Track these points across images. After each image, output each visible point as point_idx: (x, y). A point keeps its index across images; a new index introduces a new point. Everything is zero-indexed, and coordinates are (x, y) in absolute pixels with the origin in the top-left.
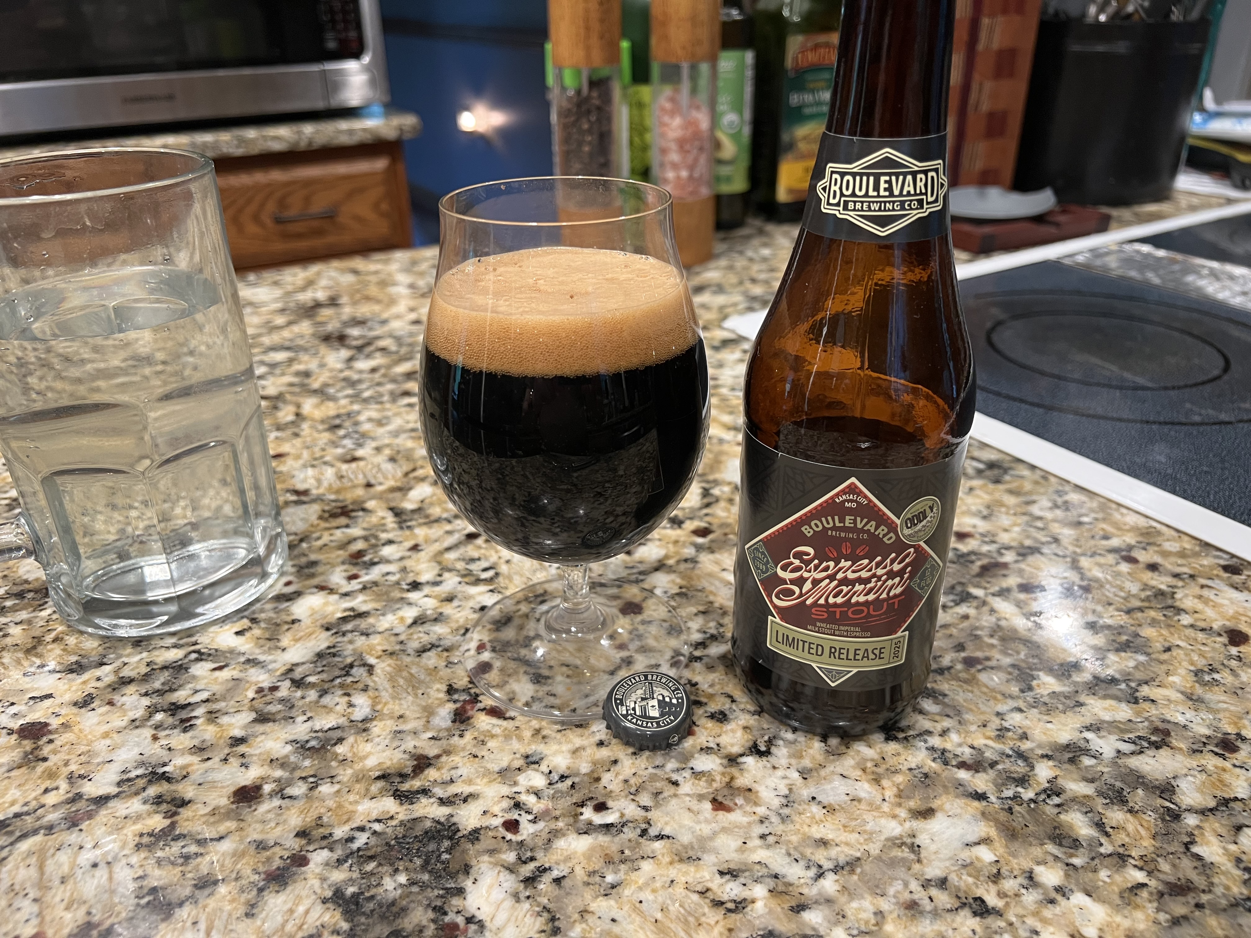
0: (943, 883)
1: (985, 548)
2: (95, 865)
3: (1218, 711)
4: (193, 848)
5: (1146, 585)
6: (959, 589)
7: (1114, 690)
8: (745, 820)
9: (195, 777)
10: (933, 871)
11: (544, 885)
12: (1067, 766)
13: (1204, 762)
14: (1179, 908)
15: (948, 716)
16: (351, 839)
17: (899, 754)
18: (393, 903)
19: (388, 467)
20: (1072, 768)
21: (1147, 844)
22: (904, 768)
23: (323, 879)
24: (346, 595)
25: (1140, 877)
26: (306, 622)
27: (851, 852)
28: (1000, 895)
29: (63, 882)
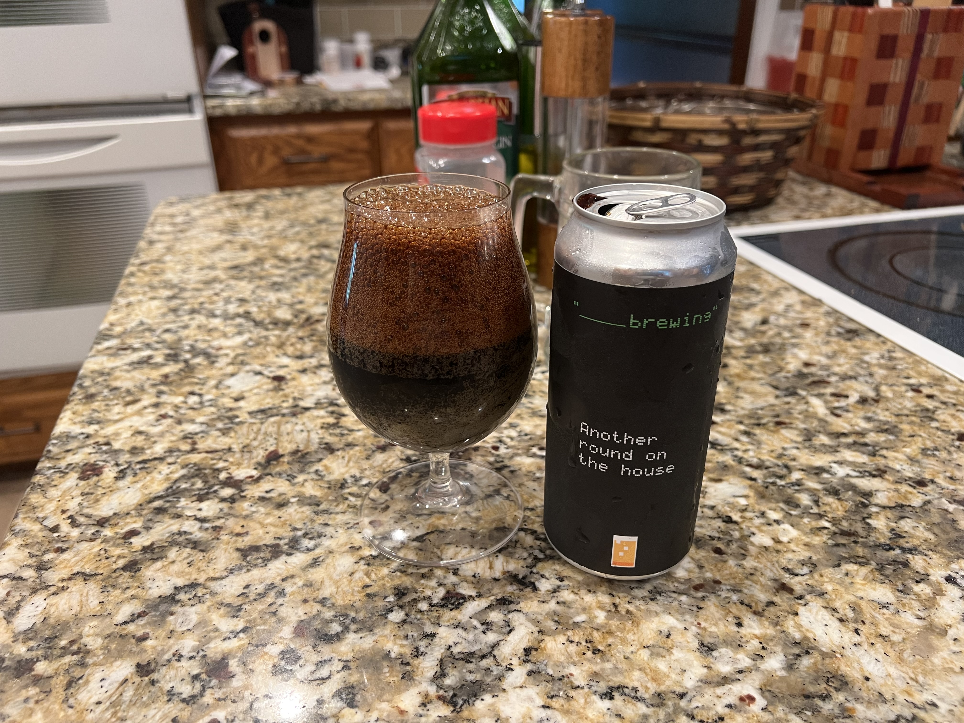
0: (712, 508)
1: (820, 373)
2: (302, 431)
3: (925, 468)
4: (346, 432)
5: (918, 405)
6: (791, 390)
7: (864, 449)
11: (505, 472)
13: (899, 487)
14: (842, 540)
15: (752, 444)
20: (815, 477)
21: (840, 513)
25: (827, 525)
28: (741, 517)
29: (288, 434)
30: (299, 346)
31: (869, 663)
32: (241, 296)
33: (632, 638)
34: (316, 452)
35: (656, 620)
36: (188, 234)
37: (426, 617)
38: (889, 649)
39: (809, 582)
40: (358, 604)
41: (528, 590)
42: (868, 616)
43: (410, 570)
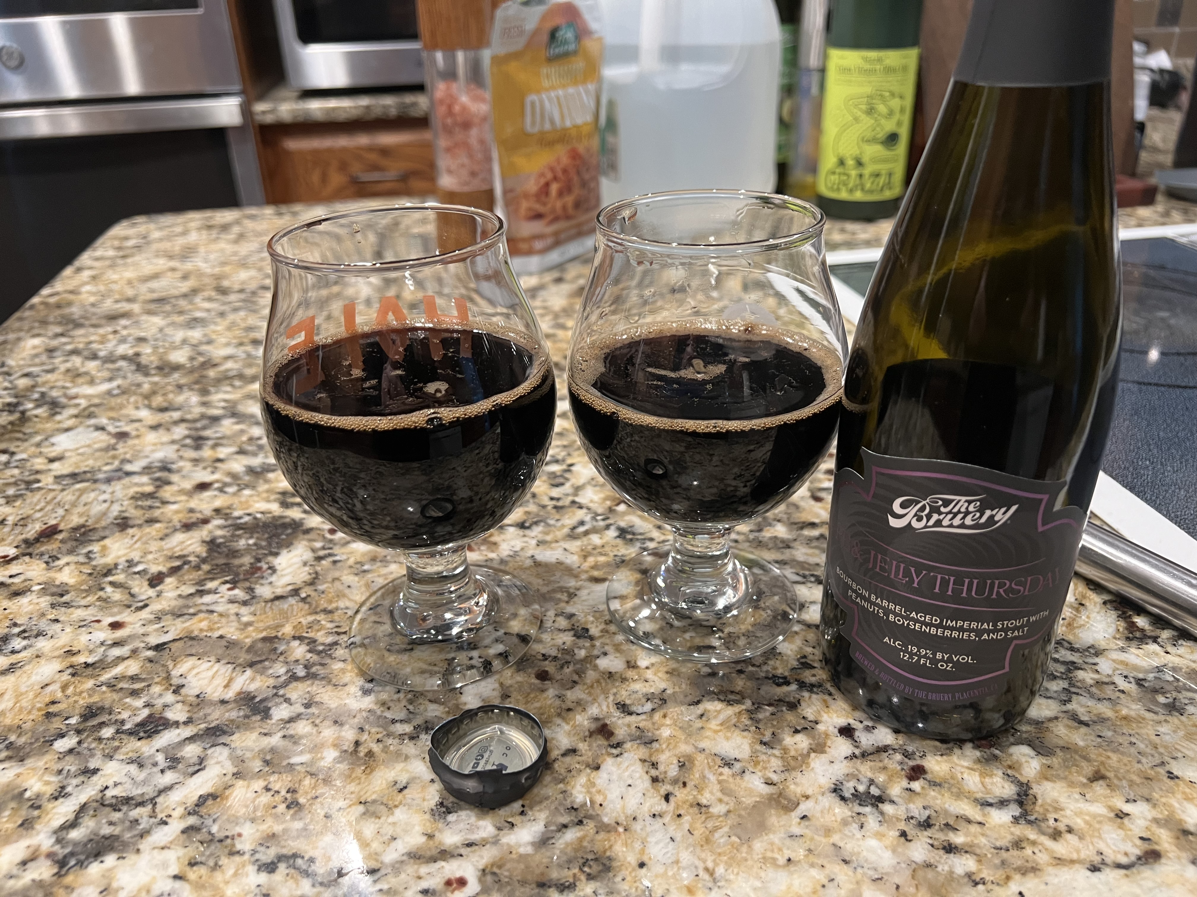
2: (105, 501)
4: (158, 504)
9: (184, 472)
11: (326, 562)
18: (237, 551)
23: (210, 532)
28: (602, 631)
29: (85, 505)
30: (171, 396)
31: (657, 843)
32: (142, 334)
33: (353, 789)
34: (104, 528)
35: (400, 766)
36: (129, 260)
37: (101, 747)
38: (698, 825)
39: (641, 725)
40: (28, 726)
41: (258, 717)
42: (697, 776)
43: (122, 685)
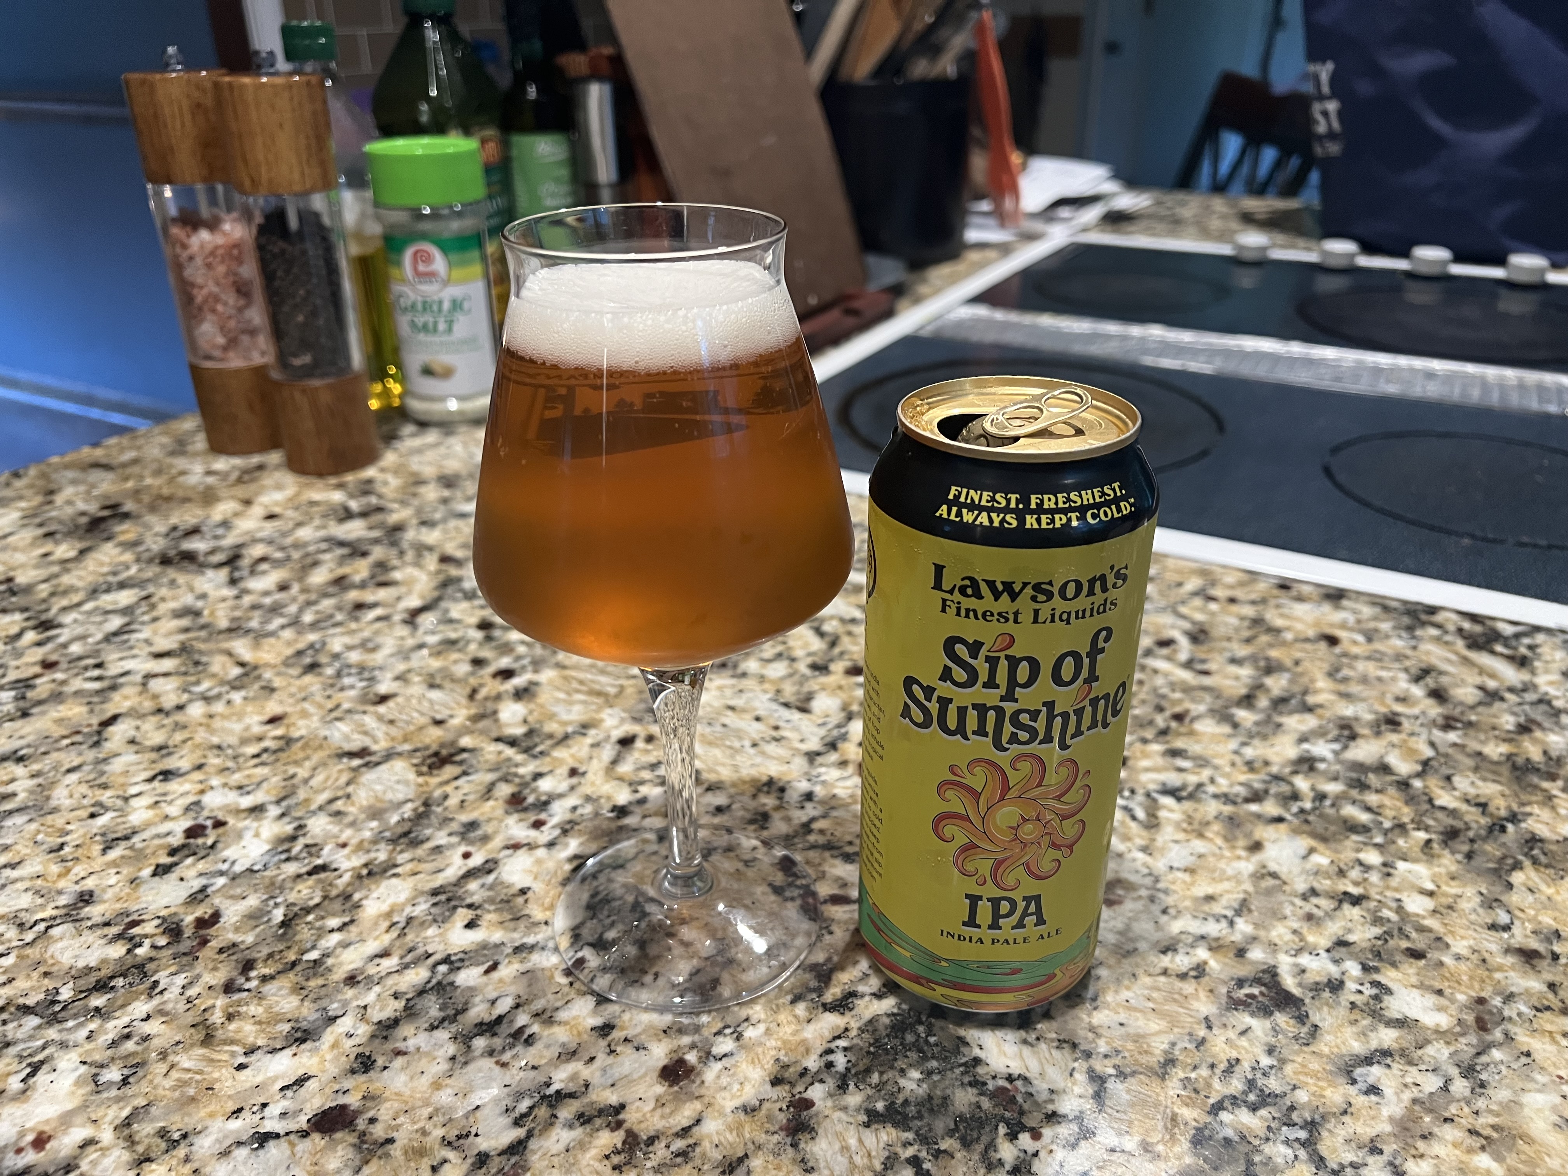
0: (1314, 892)
3: (1365, 699)
5: (1240, 616)
7: (1292, 706)
8: (1139, 905)
9: (598, 1081)
10: (1301, 886)
12: (1312, 774)
13: (1389, 739)
14: (1463, 847)
16: (830, 1065)
17: (1196, 810)
19: (435, 695)
20: (1317, 775)
21: (1407, 810)
22: (1210, 817)
23: (845, 1109)
24: (551, 845)
26: (538, 887)
27: (1236, 896)
28: (1355, 884)
35: (1528, 1112)
39: (1529, 928)
